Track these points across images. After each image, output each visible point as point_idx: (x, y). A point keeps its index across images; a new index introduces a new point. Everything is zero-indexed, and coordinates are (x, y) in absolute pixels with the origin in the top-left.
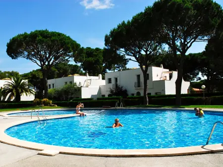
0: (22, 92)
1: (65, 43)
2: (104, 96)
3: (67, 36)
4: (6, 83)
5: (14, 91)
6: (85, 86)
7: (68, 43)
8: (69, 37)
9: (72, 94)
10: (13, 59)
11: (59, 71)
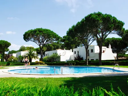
0: (32, 58)
1: (49, 35)
2: (72, 60)
3: (51, 31)
4: (25, 53)
5: (28, 57)
6: (63, 55)
7: (51, 35)
8: (52, 31)
9: (56, 59)
10: (26, 42)
11: (54, 47)
